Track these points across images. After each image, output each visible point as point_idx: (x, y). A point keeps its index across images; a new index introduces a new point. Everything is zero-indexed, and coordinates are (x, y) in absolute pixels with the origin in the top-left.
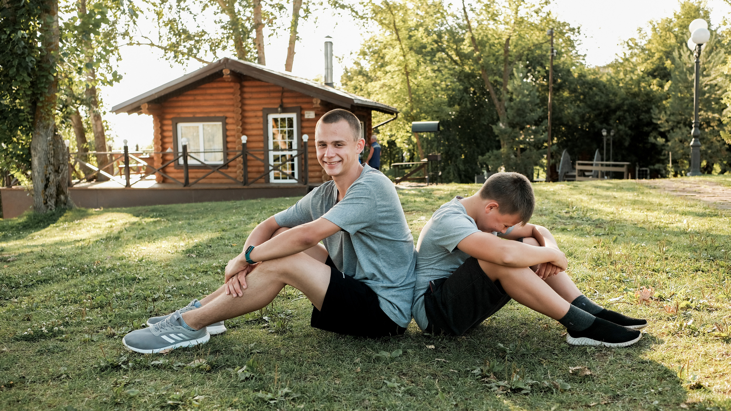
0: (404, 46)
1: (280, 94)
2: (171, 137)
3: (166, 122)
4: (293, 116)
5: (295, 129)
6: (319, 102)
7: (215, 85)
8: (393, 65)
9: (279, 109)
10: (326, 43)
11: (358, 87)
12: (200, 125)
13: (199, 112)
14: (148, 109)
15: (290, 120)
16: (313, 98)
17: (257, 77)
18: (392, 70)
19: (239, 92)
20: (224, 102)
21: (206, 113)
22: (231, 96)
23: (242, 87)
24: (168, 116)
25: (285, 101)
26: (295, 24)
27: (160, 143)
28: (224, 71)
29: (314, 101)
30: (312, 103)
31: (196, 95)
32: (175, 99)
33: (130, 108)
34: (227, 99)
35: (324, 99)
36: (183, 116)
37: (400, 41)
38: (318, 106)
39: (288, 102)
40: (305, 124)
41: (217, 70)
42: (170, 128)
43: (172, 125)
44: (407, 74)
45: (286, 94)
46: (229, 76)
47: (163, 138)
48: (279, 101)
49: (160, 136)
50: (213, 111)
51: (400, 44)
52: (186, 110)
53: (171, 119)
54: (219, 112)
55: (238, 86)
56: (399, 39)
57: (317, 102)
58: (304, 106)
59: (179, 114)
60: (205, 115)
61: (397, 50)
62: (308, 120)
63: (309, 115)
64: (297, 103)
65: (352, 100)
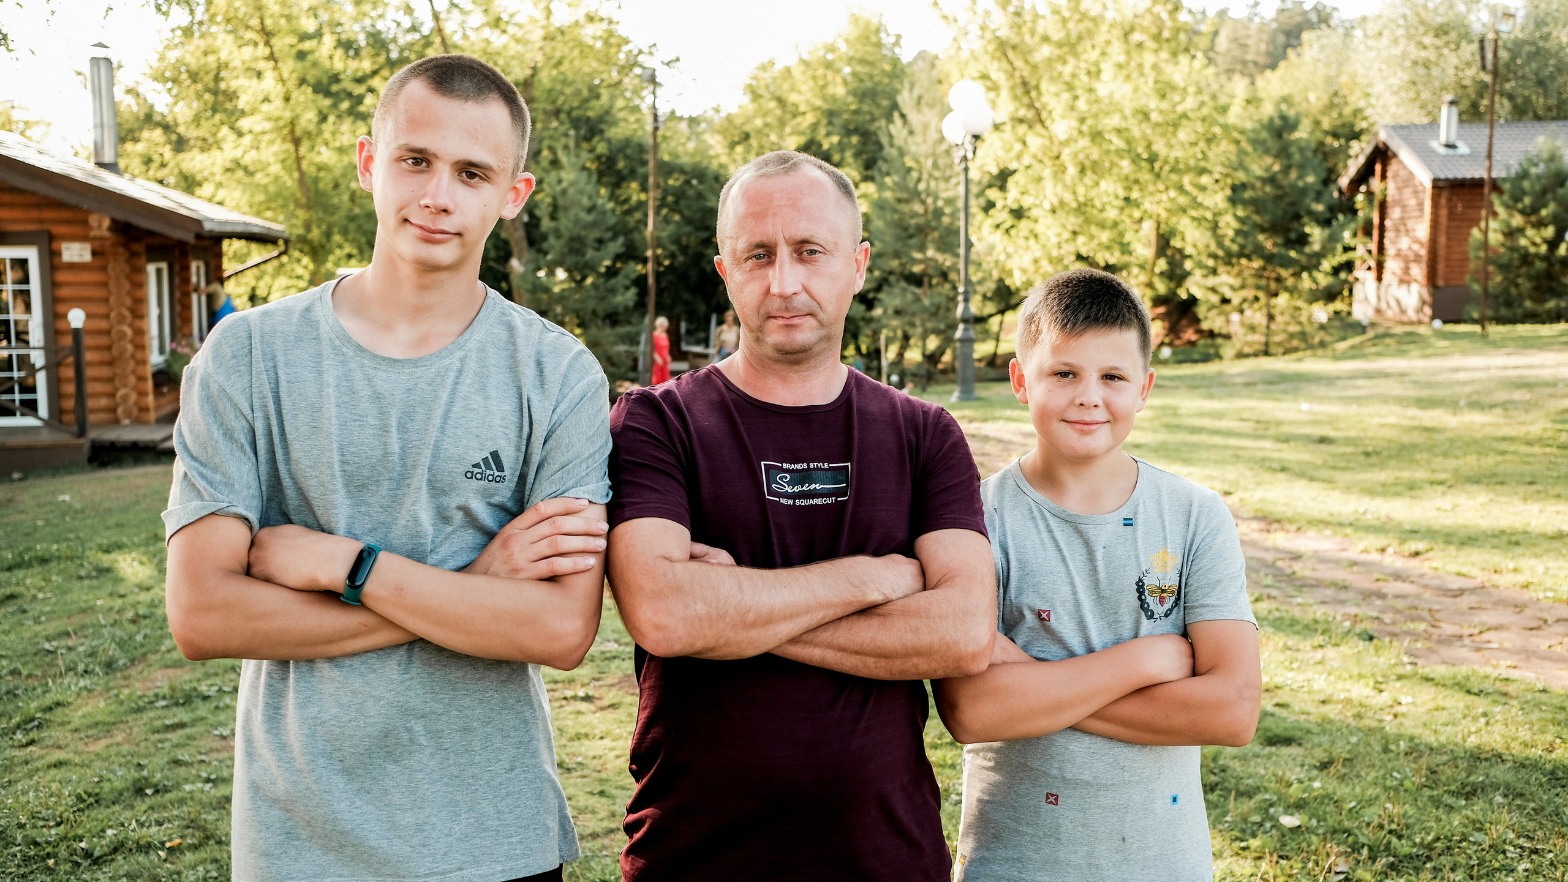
0: (286, 75)
4: (31, 254)
5: (35, 286)
6: (106, 223)
8: (257, 117)
10: (95, 61)
11: (156, 157)
15: (21, 264)
16: (89, 212)
18: (258, 128)
29: (93, 220)
30: (85, 223)
35: (121, 216)
37: (276, 61)
38: (105, 233)
40: (62, 277)
44: (297, 142)
51: (275, 68)
56: (272, 57)
57: (100, 224)
58: (57, 230)
61: (269, 83)
62: (73, 266)
63: (75, 252)
64: (41, 221)
65: (198, 222)
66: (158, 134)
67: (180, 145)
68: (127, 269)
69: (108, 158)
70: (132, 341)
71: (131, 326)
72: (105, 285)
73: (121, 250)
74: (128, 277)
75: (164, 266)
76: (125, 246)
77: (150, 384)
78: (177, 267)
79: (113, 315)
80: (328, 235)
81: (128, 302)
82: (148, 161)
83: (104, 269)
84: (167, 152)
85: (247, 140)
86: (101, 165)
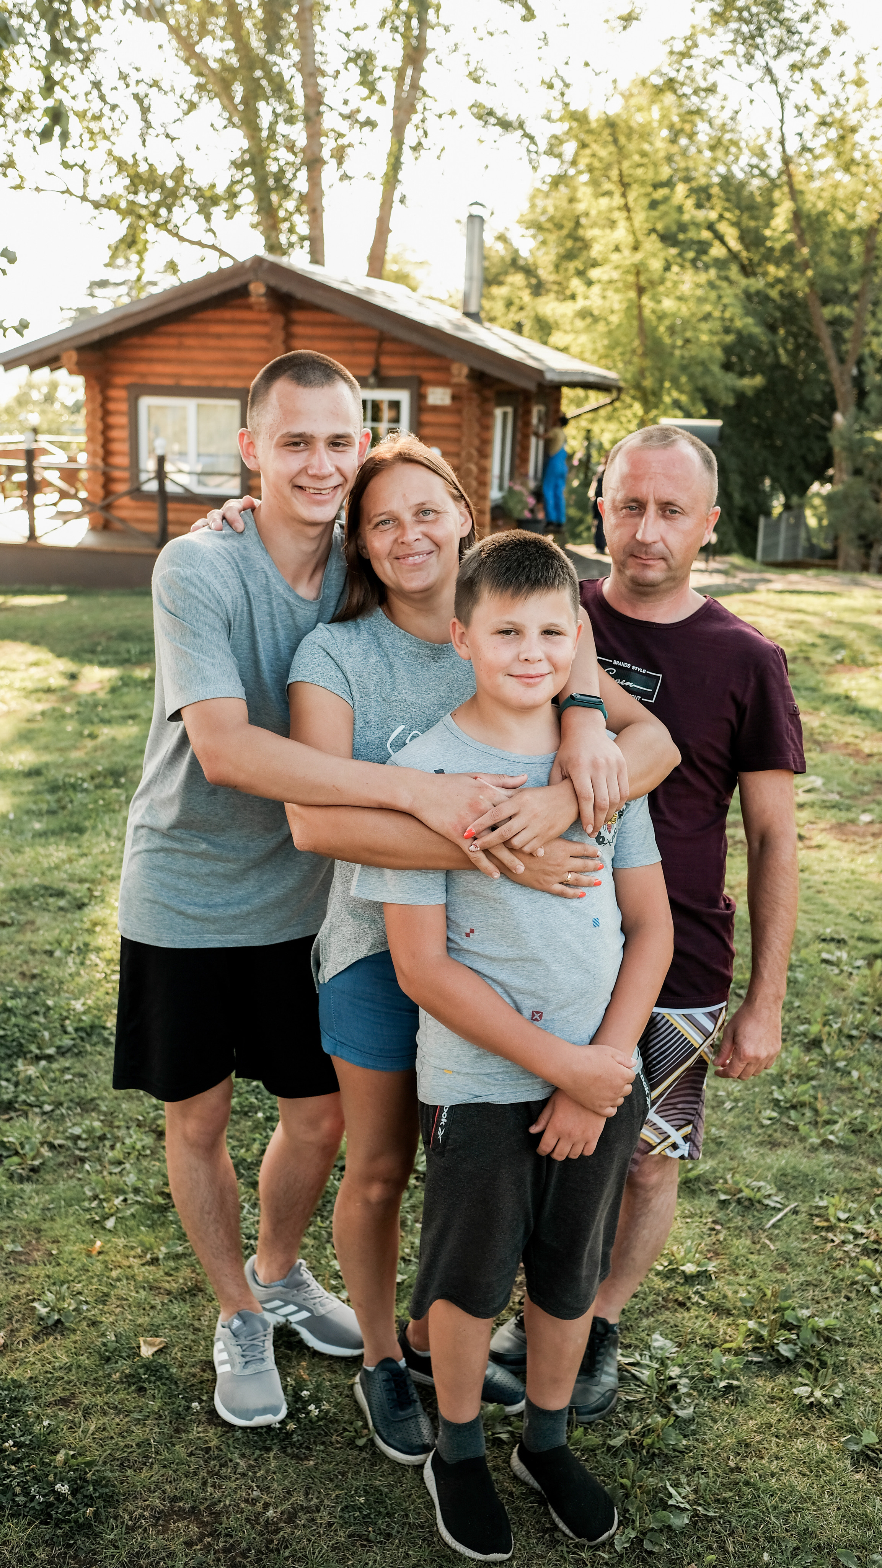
0: (636, 225)
1: (373, 346)
2: (122, 427)
3: (114, 393)
4: (403, 396)
6: (465, 371)
7: (228, 314)
8: (607, 267)
9: (372, 380)
10: (470, 219)
11: (517, 301)
12: (190, 404)
13: (188, 374)
14: (79, 363)
15: (395, 405)
16: (453, 361)
17: (325, 304)
18: (605, 277)
19: (280, 335)
20: (247, 355)
21: (206, 377)
22: (263, 343)
23: (289, 323)
24: (119, 380)
25: (385, 361)
26: (395, 164)
27: (100, 439)
28: (252, 287)
29: (455, 368)
30: (447, 370)
31: (181, 335)
32: (135, 341)
33: (35, 360)
34: (253, 350)
35: (479, 365)
36: (153, 381)
37: (629, 211)
38: (463, 380)
39: (391, 364)
40: (427, 418)
41: (235, 283)
42: (124, 407)
43: (128, 399)
44: (641, 291)
45: (387, 346)
46: (263, 300)
47: (107, 428)
48: (369, 360)
49: (100, 426)
50: (220, 374)
51: (629, 219)
52: (159, 368)
53: (127, 387)
54: (235, 377)
55: (280, 320)
56: (627, 208)
57: (460, 372)
58: (427, 375)
59: (143, 375)
60: (203, 383)
61: (621, 234)
62: (436, 409)
63: (438, 396)
64: (414, 368)
65: (540, 373)
66: (518, 279)
67: (538, 289)
68: (477, 412)
69: (473, 309)
70: (477, 479)
71: (477, 464)
72: (458, 426)
73: (475, 396)
74: (479, 420)
75: (509, 410)
76: (479, 391)
77: (487, 518)
78: (520, 411)
79: (463, 454)
80: (661, 382)
81: (476, 442)
82: (509, 304)
83: (459, 412)
84: (526, 296)
85: (596, 289)
86: (467, 314)
